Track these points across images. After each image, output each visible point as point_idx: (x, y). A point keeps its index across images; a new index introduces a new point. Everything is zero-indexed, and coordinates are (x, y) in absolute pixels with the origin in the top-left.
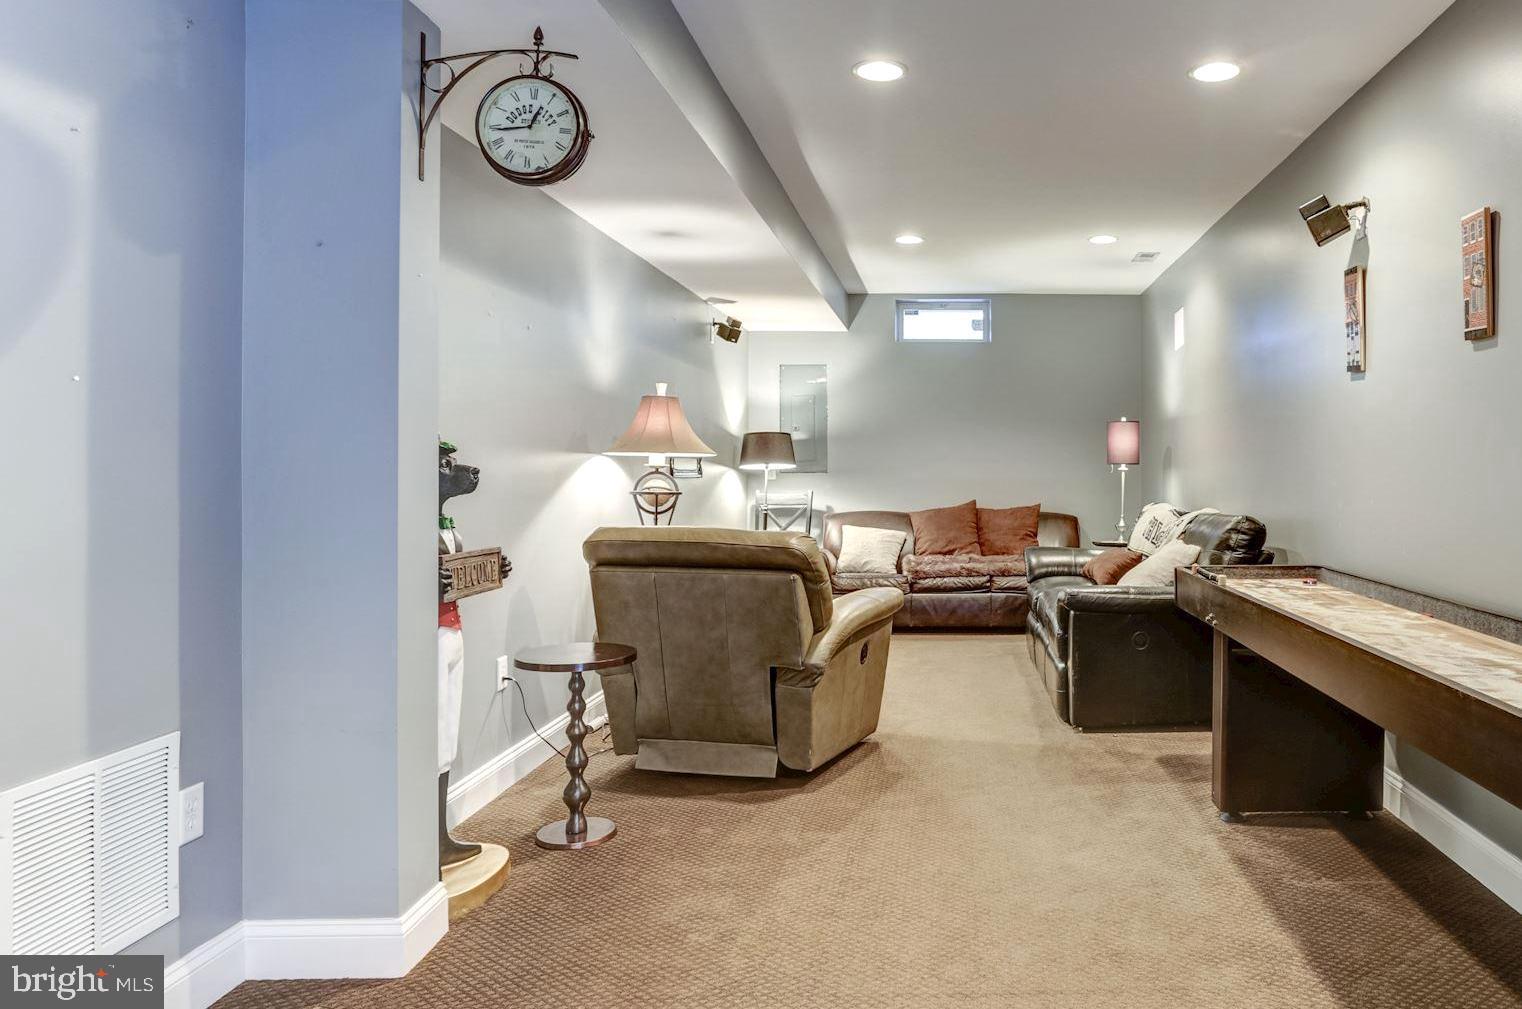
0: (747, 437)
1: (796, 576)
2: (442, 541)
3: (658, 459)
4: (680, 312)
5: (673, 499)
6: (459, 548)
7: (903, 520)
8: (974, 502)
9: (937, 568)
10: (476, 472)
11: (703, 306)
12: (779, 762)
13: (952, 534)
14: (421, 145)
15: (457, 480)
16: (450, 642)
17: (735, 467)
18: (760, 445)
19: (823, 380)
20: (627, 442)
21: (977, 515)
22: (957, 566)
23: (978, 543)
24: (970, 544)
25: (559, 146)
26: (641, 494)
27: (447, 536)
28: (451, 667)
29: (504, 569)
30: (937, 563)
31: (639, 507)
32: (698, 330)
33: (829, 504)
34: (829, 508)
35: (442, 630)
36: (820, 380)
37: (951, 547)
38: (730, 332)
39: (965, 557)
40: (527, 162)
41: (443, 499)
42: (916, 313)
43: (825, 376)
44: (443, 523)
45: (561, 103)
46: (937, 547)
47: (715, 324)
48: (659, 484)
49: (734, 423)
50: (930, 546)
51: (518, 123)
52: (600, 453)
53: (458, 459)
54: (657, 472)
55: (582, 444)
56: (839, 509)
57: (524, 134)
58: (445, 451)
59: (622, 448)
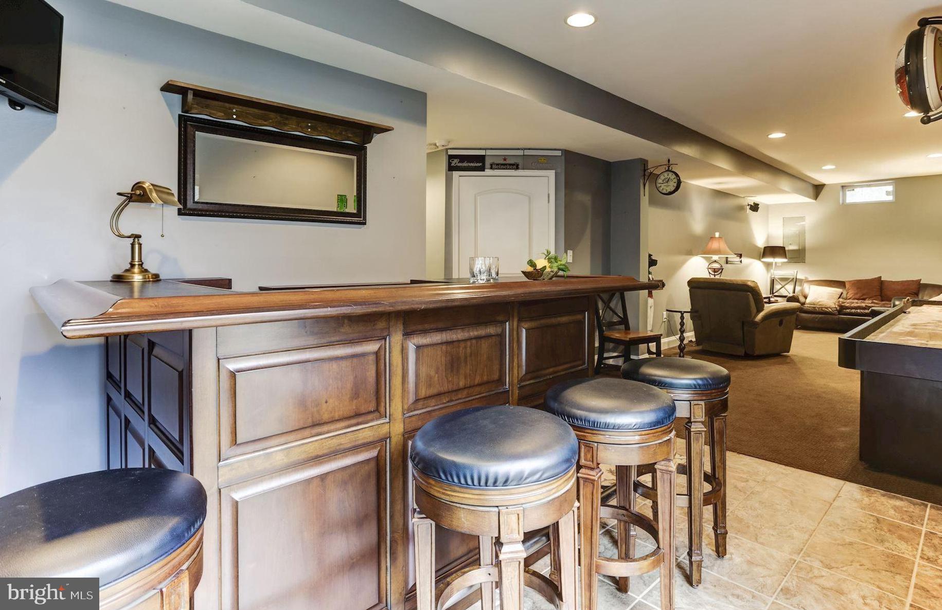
0: (765, 248)
1: (749, 293)
2: (649, 277)
3: (715, 257)
4: (731, 203)
5: (720, 271)
6: (653, 279)
7: (840, 284)
8: (880, 277)
9: (852, 305)
10: (657, 261)
11: (743, 199)
12: (745, 351)
13: (865, 291)
14: (644, 189)
15: (652, 263)
16: (650, 301)
17: (760, 260)
18: (772, 251)
19: (804, 223)
20: (706, 252)
21: (882, 283)
22: (863, 305)
23: (881, 296)
24: (875, 296)
25: (673, 186)
26: (710, 269)
27: (650, 276)
28: (651, 307)
29: (663, 285)
30: (853, 303)
31: (709, 273)
32: (741, 208)
33: (807, 276)
34: (806, 278)
35: (649, 298)
36: (802, 223)
37: (864, 297)
38: (755, 208)
39: (870, 301)
40: (667, 190)
41: (649, 268)
42: (853, 190)
43: (804, 221)
44: (650, 273)
45: (674, 176)
46: (857, 296)
47: (748, 205)
48: (716, 266)
49: (761, 243)
50: (853, 296)
51: (664, 182)
52: (697, 255)
53: (653, 258)
54: (715, 261)
55: (690, 253)
56: (810, 279)
57: (666, 184)
58: (650, 256)
59: (704, 254)
